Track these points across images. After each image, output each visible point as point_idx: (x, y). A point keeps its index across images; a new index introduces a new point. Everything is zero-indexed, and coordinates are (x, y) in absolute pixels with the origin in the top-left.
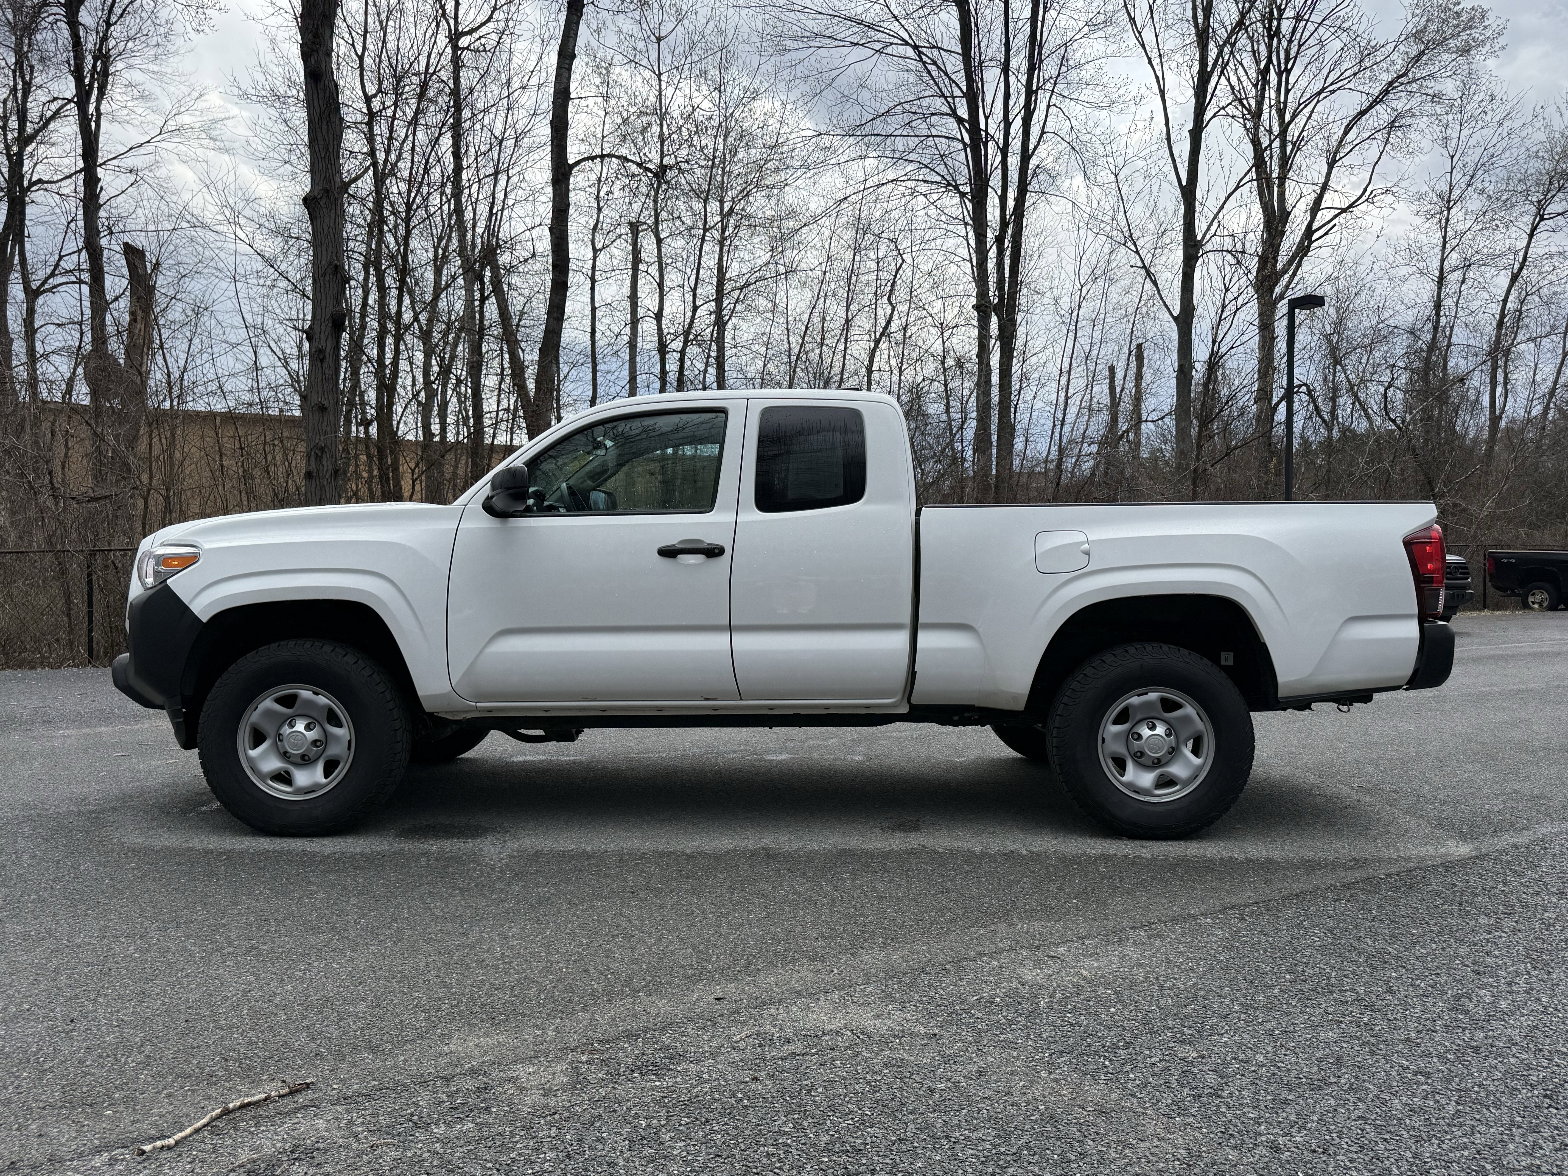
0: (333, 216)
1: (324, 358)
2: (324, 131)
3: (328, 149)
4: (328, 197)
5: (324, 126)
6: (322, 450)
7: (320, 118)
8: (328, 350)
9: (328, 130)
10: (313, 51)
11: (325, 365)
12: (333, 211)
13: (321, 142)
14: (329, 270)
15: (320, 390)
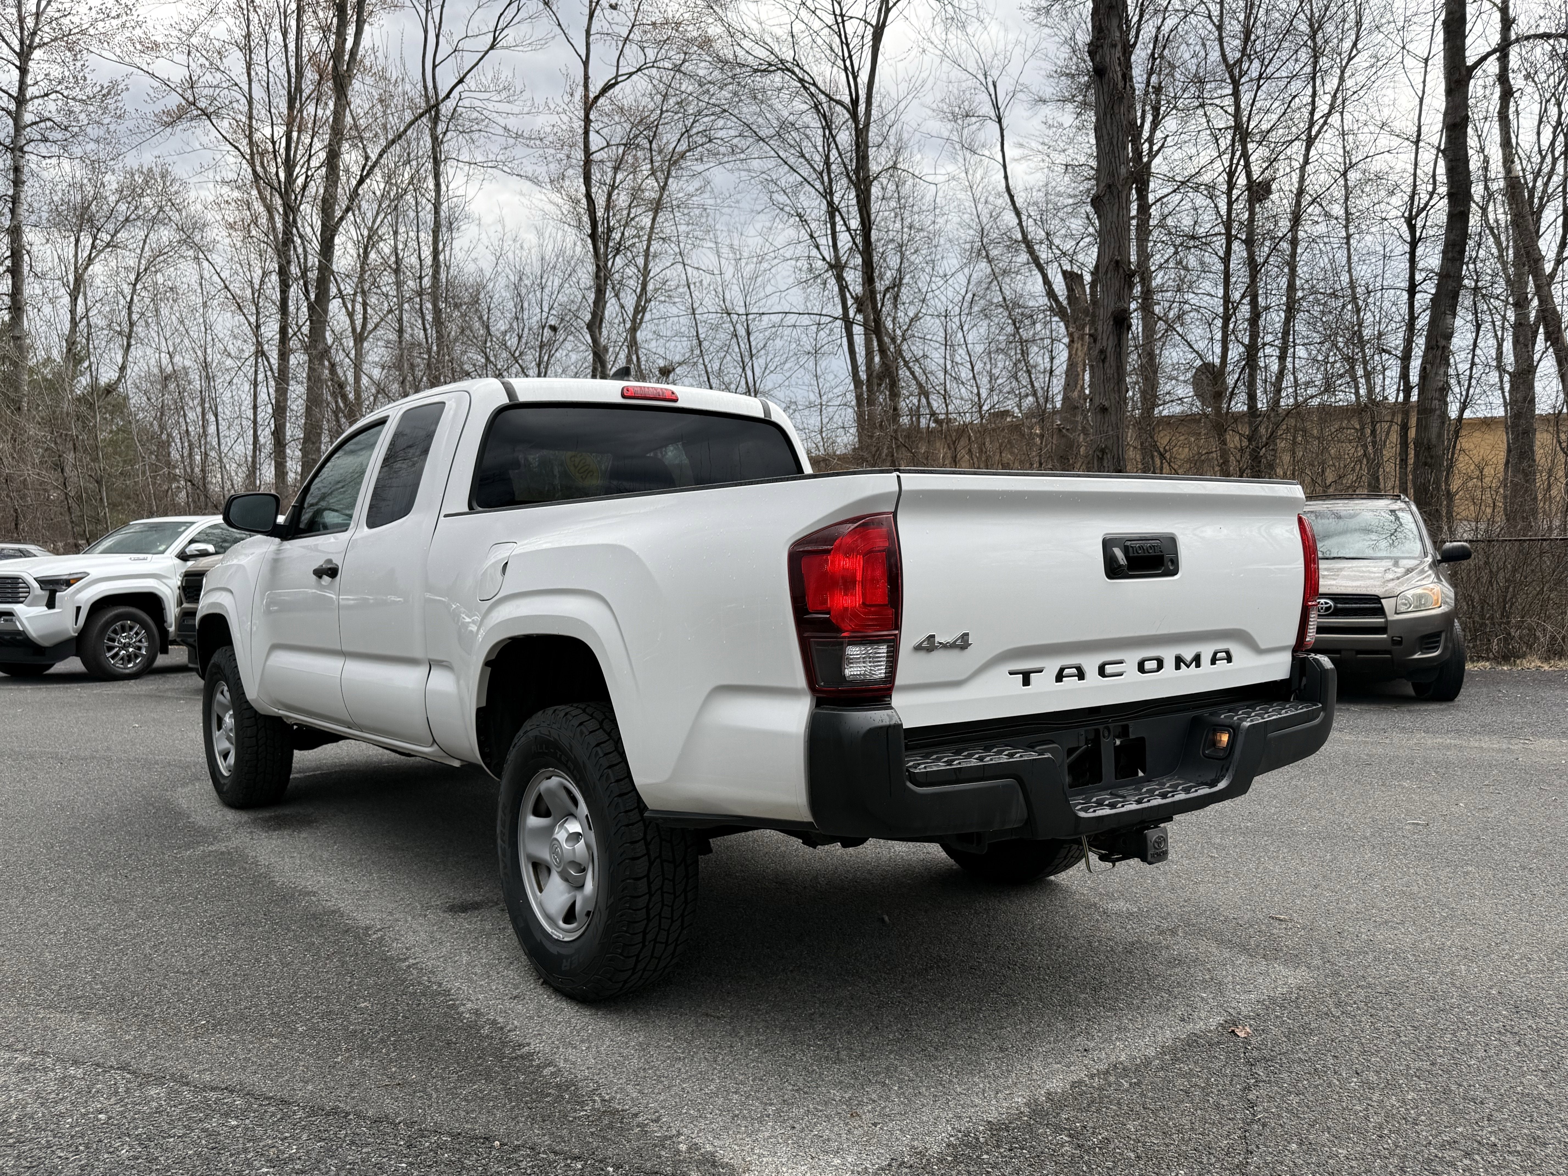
0: (1116, 211)
1: (1105, 358)
2: (1108, 125)
3: (1112, 143)
4: (1111, 192)
5: (1109, 121)
6: (1103, 451)
7: (1105, 114)
8: (1109, 349)
9: (1112, 124)
10: (1098, 47)
11: (1107, 365)
12: (1117, 205)
13: (1106, 137)
14: (1111, 267)
15: (1102, 390)
